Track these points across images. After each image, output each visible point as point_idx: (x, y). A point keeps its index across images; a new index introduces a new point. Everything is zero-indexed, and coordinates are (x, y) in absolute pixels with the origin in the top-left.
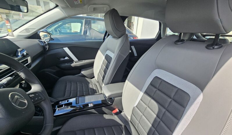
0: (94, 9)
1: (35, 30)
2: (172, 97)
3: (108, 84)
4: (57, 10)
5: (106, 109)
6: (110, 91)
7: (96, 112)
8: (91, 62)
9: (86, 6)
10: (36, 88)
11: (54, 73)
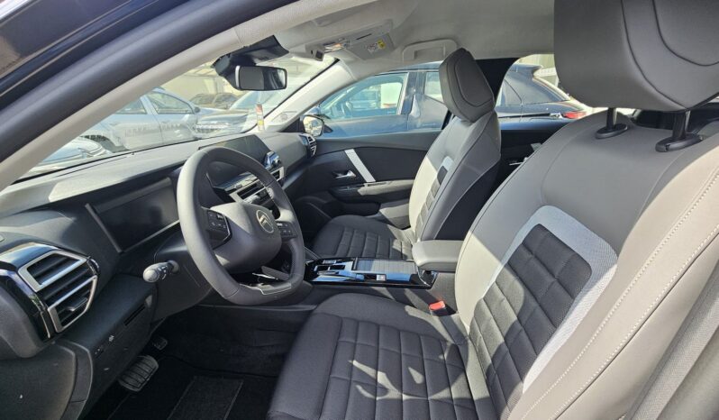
0: (417, 54)
1: (296, 114)
2: (556, 274)
3: (429, 238)
4: (337, 67)
5: (414, 295)
6: (428, 254)
7: (391, 297)
8: (404, 186)
9: (397, 51)
10: (286, 215)
11: (323, 207)
